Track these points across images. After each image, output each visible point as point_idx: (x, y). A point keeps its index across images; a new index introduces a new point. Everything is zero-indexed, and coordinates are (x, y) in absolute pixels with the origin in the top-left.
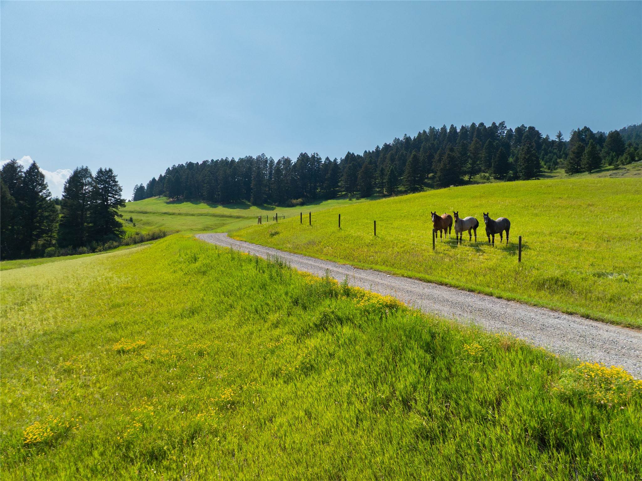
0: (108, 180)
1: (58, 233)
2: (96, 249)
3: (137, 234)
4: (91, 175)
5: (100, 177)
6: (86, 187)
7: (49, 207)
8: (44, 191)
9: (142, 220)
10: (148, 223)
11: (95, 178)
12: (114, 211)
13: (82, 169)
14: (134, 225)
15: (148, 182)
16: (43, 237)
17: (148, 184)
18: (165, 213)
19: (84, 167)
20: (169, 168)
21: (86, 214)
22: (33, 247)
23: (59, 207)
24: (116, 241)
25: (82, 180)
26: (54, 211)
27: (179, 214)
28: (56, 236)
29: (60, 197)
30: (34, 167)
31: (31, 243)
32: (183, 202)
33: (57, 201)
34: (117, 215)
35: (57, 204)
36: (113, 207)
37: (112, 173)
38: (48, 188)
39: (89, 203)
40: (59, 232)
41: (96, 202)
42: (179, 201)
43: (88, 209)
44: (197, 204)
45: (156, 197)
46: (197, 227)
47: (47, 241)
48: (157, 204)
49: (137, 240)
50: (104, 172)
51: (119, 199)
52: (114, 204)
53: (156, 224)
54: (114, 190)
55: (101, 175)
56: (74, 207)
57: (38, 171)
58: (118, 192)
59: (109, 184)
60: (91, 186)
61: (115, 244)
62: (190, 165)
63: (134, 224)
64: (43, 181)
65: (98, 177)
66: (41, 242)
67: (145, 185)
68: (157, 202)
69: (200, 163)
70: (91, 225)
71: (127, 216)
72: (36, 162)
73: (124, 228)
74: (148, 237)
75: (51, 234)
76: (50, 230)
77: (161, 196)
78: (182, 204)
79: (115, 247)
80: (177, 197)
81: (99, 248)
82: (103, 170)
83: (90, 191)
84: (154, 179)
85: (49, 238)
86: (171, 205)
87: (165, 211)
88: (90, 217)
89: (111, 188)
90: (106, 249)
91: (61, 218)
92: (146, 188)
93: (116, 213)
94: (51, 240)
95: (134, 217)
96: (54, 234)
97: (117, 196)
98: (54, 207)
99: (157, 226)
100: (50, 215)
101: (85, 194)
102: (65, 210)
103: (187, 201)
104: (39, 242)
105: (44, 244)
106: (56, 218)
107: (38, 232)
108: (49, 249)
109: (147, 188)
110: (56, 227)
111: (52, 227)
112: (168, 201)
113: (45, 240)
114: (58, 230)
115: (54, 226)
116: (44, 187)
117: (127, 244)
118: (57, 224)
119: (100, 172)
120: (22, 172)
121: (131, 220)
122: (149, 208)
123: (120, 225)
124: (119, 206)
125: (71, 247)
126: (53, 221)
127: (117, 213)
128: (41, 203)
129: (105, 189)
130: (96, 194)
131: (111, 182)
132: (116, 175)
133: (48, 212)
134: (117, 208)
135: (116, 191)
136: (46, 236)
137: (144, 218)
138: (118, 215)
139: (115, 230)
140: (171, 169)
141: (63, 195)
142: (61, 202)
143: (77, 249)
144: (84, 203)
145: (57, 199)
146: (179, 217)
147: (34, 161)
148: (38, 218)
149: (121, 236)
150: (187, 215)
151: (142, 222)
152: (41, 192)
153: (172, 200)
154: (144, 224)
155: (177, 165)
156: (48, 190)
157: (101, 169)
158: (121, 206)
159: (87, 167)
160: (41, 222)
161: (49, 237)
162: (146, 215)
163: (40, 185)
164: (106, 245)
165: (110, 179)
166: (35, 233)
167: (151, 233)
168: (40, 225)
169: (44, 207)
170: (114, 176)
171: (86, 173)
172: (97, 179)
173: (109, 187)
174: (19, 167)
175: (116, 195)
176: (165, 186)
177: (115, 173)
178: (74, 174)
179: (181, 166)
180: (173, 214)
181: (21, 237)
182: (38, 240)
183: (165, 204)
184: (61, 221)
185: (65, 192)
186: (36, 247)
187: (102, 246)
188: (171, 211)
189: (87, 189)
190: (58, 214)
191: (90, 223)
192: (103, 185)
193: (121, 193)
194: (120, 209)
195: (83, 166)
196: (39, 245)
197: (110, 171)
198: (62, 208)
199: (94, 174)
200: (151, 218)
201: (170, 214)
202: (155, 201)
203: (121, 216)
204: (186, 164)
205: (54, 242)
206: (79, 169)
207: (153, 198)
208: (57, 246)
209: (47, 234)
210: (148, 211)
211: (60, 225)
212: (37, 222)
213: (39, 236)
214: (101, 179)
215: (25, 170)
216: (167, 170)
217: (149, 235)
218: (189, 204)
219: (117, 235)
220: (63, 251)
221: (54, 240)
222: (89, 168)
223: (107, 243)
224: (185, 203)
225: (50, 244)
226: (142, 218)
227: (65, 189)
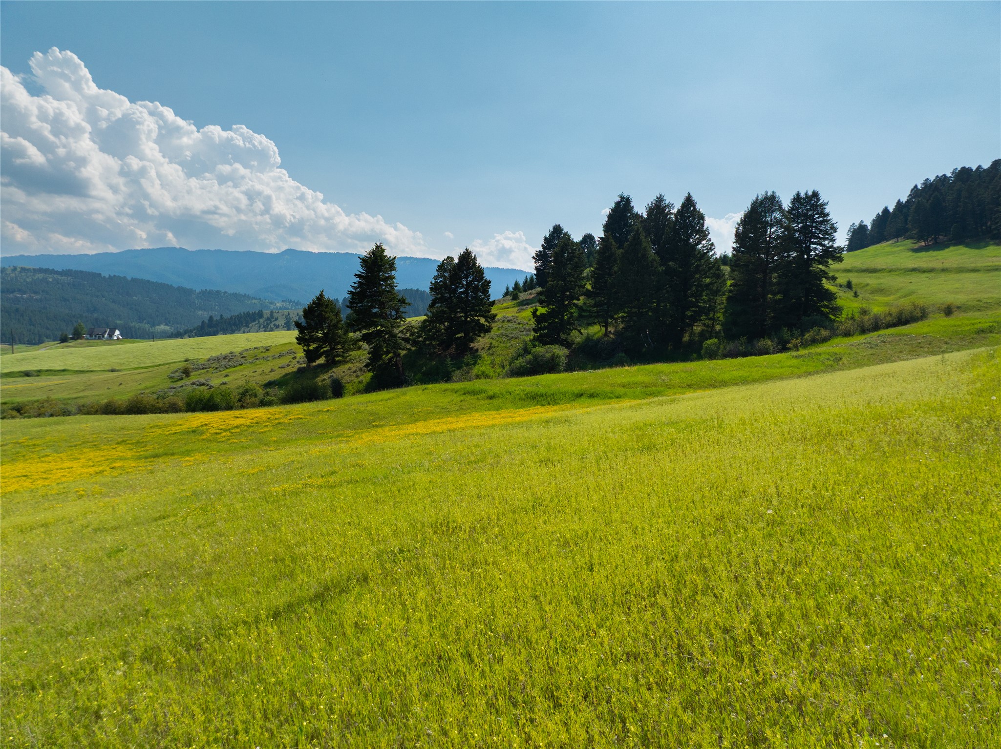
0: (810, 213)
1: (724, 313)
2: (788, 342)
3: (864, 312)
4: (780, 206)
5: (797, 209)
6: (772, 230)
7: (710, 269)
8: (704, 242)
9: (868, 285)
10: (880, 291)
11: (788, 212)
12: (821, 270)
13: (766, 198)
14: (856, 295)
15: (874, 217)
16: (701, 320)
17: (874, 220)
18: (914, 270)
19: (769, 194)
20: (916, 186)
21: (770, 278)
22: (686, 338)
23: (726, 269)
24: (825, 328)
25: (766, 216)
26: (719, 276)
27: (944, 270)
28: (721, 318)
29: (730, 253)
30: (689, 202)
31: (683, 331)
32: (947, 246)
33: (724, 259)
34: (826, 278)
35: (725, 264)
36: (820, 263)
37: (818, 200)
38: (709, 237)
39: (776, 258)
40: (726, 312)
41: (789, 256)
42: (938, 246)
43: (775, 269)
44: (979, 248)
45: (890, 242)
46: (990, 295)
47: (708, 326)
48: (893, 253)
49: (867, 325)
50: (804, 199)
51: (832, 247)
52: (820, 257)
53: (898, 290)
54: (821, 231)
55: (797, 204)
56: (751, 266)
57: (695, 209)
58: (830, 234)
59: (813, 221)
60: (782, 227)
61: (824, 333)
62: (964, 174)
63: (855, 293)
64: (703, 225)
65: (792, 209)
66: (697, 328)
67: (868, 223)
68: (893, 250)
69: (986, 165)
70: (778, 297)
71: (842, 279)
72: (692, 194)
73: (839, 302)
74: (888, 319)
75: (714, 315)
76: (712, 309)
77: (900, 239)
78: (947, 250)
79: (825, 340)
80: (935, 239)
81: (794, 341)
82: (803, 195)
83: (778, 237)
84: (886, 210)
85: (710, 322)
86: (923, 254)
87: (911, 264)
88: (778, 284)
89: (817, 228)
90: (806, 342)
91: (730, 286)
92: (869, 228)
93: (824, 274)
94: (713, 324)
95: (855, 279)
96: (719, 315)
97: (826, 242)
98: (718, 269)
99: (899, 295)
100: (711, 283)
101: (769, 242)
102: (736, 273)
103: (956, 244)
104: (695, 328)
105: (703, 331)
106: (721, 287)
107: (693, 311)
108: (709, 342)
109: (872, 227)
110: (722, 303)
111: (715, 303)
112: (916, 246)
113: (704, 325)
114: (725, 307)
115: (719, 301)
116: (704, 234)
117: (847, 334)
118: (724, 298)
119: (797, 199)
120: (671, 214)
121: (849, 285)
122: (880, 262)
123: (830, 296)
124: (830, 261)
125: (744, 339)
126: (716, 292)
127: (827, 273)
128: (698, 262)
129: (805, 230)
130: (788, 242)
131: (817, 216)
132: (826, 201)
133: (708, 277)
134: (826, 264)
135: (826, 233)
136: (706, 319)
137: (872, 280)
138: (828, 278)
139: (821, 306)
140: (919, 187)
141: (733, 248)
142: (731, 260)
143: (755, 342)
144: (767, 259)
145: (725, 256)
146: (943, 276)
147: (689, 194)
148: (694, 288)
149: (832, 317)
150: (960, 270)
151: (868, 288)
152: (699, 243)
153: (923, 244)
154: (873, 292)
155: (932, 178)
156: (710, 240)
157: (798, 194)
158: (833, 260)
159: (773, 192)
160: (698, 295)
161: (710, 319)
162: (874, 275)
163: (697, 232)
164: (807, 336)
165: (814, 211)
166: (689, 313)
167: (894, 311)
168: (697, 301)
169: (704, 270)
170: (822, 205)
171: (772, 203)
172: (791, 214)
173: (812, 227)
174: (668, 206)
175: (825, 239)
176: (910, 218)
177: (823, 198)
178: (752, 208)
179: (942, 180)
180: (931, 270)
181: (668, 320)
182: (693, 325)
183: (910, 253)
184: (730, 291)
185: (736, 242)
186: (690, 336)
187: (799, 339)
188: (924, 265)
189: (773, 233)
190: (725, 281)
191: (778, 293)
192: (801, 223)
193: (835, 234)
194: (833, 266)
195: (767, 192)
196: (695, 334)
197: (815, 195)
198: (733, 270)
199: (786, 204)
200: (886, 281)
201: (924, 272)
202: (888, 249)
203: (834, 278)
204: (953, 173)
205: (718, 328)
206: (760, 198)
207: (884, 244)
208: (723, 334)
209: (707, 314)
210: (879, 267)
211: (729, 299)
212: (692, 296)
213: (694, 319)
214: (798, 212)
215: (675, 211)
216: (912, 190)
217: (890, 314)
218: (962, 249)
219: (826, 315)
220: (731, 346)
221: (718, 324)
222: (777, 194)
223: (809, 332)
224: (952, 248)
225: (711, 332)
226: (869, 281)
227: (736, 235)
